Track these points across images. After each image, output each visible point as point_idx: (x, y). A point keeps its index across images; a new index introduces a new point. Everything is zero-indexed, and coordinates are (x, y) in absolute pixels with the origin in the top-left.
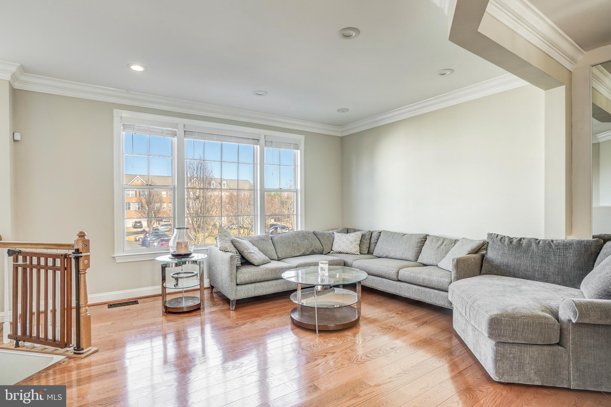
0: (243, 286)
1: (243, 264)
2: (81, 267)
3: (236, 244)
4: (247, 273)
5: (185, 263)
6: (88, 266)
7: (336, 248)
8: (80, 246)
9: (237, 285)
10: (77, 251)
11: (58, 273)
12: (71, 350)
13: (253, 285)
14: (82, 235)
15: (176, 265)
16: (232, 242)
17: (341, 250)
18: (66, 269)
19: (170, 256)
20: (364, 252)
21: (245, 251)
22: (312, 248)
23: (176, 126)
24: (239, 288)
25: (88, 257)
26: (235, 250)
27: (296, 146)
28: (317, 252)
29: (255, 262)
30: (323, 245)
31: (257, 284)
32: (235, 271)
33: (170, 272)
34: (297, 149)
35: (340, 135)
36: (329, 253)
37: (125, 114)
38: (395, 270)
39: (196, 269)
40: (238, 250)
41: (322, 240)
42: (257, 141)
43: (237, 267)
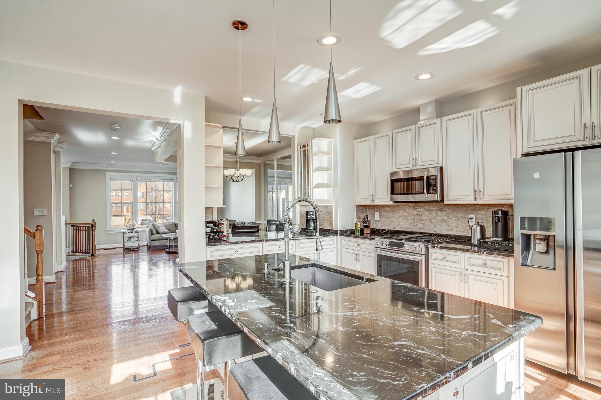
0: (154, 241)
1: (157, 234)
2: (93, 230)
3: (155, 226)
4: (156, 236)
5: (132, 232)
6: (95, 230)
8: (93, 224)
9: (152, 240)
10: (92, 225)
11: (87, 231)
12: (90, 255)
13: (158, 241)
14: (94, 220)
15: (129, 233)
16: (153, 225)
18: (89, 230)
19: (127, 230)
21: (157, 228)
23: (133, 177)
24: (152, 242)
25: (95, 227)
26: (153, 228)
29: (160, 232)
31: (160, 241)
32: (150, 235)
33: (127, 235)
37: (111, 174)
39: (136, 235)
42: (173, 180)
43: (152, 234)
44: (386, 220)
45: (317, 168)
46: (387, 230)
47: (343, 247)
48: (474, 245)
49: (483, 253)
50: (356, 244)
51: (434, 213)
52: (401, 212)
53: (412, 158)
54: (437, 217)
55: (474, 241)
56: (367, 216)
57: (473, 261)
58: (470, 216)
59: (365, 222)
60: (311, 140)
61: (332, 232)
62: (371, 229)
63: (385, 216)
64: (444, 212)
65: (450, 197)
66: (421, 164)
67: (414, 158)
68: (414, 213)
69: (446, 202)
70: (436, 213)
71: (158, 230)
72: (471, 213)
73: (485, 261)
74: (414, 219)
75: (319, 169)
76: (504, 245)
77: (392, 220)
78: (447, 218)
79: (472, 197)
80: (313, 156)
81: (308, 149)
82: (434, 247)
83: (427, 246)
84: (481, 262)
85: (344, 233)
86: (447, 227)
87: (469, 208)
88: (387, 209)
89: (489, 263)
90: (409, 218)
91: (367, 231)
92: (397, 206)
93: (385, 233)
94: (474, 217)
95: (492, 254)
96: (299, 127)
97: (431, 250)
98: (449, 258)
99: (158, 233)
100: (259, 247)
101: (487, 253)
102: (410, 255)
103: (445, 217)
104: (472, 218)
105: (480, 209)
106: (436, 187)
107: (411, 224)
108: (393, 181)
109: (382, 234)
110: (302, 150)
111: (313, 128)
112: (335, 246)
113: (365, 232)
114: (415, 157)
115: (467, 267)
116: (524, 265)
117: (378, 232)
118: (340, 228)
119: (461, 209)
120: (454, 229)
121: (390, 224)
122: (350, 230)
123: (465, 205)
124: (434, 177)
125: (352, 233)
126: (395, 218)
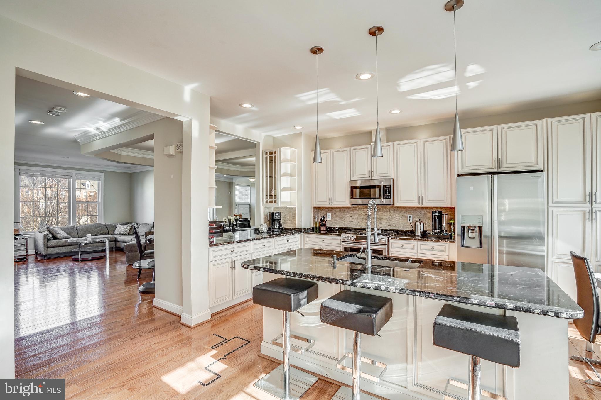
0: (51, 248)
3: (50, 230)
4: (54, 242)
7: (116, 232)
9: (48, 248)
13: (58, 248)
16: (48, 229)
17: (118, 233)
20: (131, 234)
21: (54, 233)
22: (101, 232)
24: (49, 249)
26: (48, 233)
27: (99, 179)
28: (104, 234)
29: (60, 238)
30: (109, 231)
31: (60, 247)
32: (46, 241)
34: (99, 180)
35: (129, 172)
36: (112, 234)
38: (131, 239)
40: (50, 232)
41: (108, 228)
42: (71, 177)
43: (48, 240)
44: (337, 220)
45: (283, 173)
46: (339, 227)
47: (306, 243)
48: (418, 236)
49: (432, 241)
50: (320, 240)
51: (380, 213)
52: (351, 212)
53: (369, 170)
54: (383, 216)
55: (418, 233)
56: (324, 216)
57: (423, 247)
58: (409, 216)
59: (321, 221)
60: (279, 148)
61: (296, 231)
62: (326, 227)
63: (336, 216)
64: (389, 213)
65: (399, 202)
66: (376, 175)
67: (370, 171)
68: (363, 213)
69: (396, 205)
70: (382, 214)
71: (56, 235)
72: (409, 213)
73: (433, 246)
74: (363, 218)
75: (285, 175)
76: (441, 234)
77: (343, 219)
78: (390, 217)
79: (416, 201)
80: (282, 162)
81: (275, 157)
82: (394, 238)
83: (388, 238)
84: (430, 247)
85: (305, 231)
86: (391, 224)
87: (408, 210)
88: (339, 210)
89: (436, 248)
90: (359, 217)
91: (323, 229)
92: (348, 208)
93: (336, 230)
94: (411, 216)
95: (438, 241)
96: (264, 134)
97: (391, 241)
98: (405, 246)
99: (55, 238)
100: (248, 246)
101: (435, 241)
102: (375, 246)
103: (389, 216)
104: (410, 217)
105: (416, 210)
106: (390, 194)
107: (360, 222)
108: (353, 188)
109: (333, 231)
110: (268, 156)
111: (274, 137)
112: (299, 242)
113: (322, 229)
114: (372, 170)
115: (419, 252)
116: (463, 247)
117: (330, 230)
118: (303, 227)
119: (402, 210)
120: (396, 225)
121: (342, 223)
122: (310, 228)
123: (405, 207)
124: (389, 186)
125: (312, 230)
126: (346, 218)
